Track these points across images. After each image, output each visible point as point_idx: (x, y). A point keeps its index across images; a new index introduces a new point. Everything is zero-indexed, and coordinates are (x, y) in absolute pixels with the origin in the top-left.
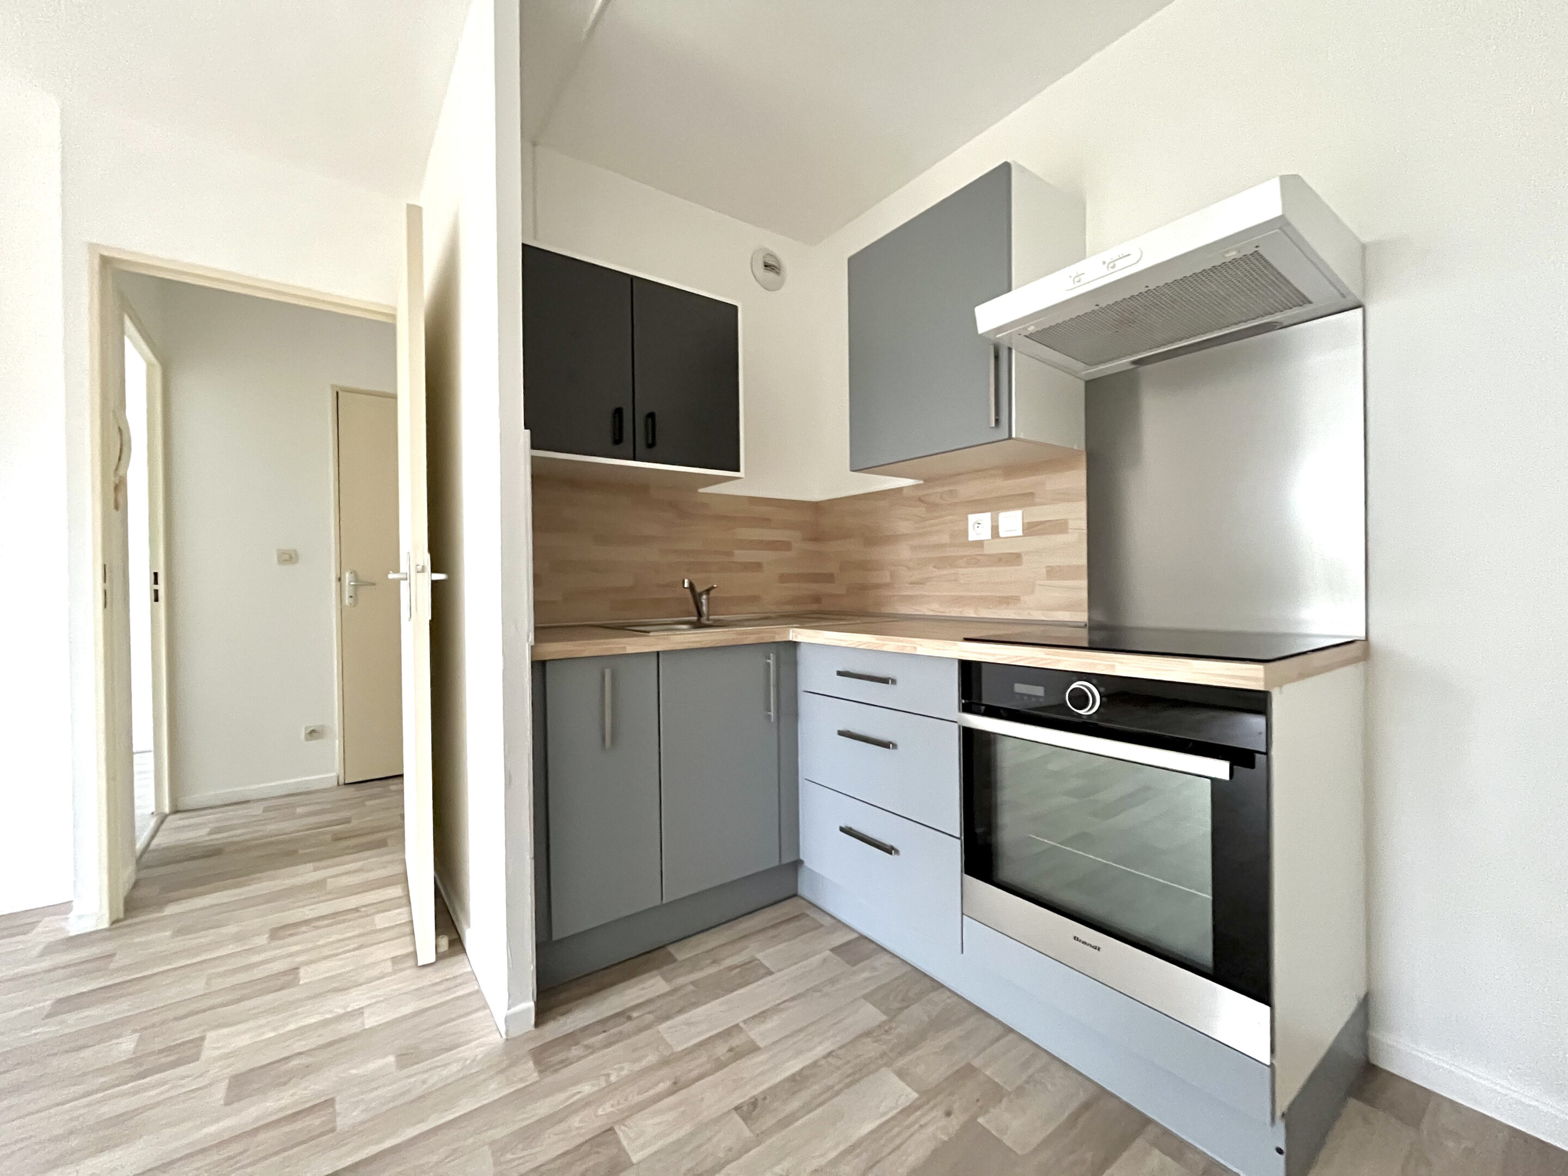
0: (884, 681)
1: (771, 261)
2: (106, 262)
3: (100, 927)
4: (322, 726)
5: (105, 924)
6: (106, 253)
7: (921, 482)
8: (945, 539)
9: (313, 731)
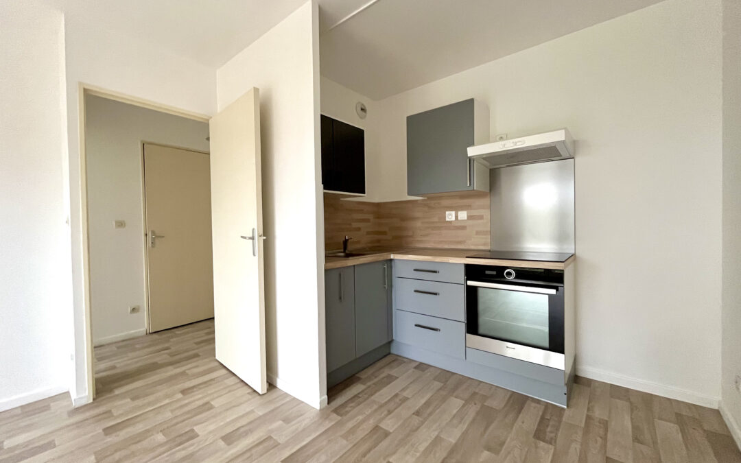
0: (435, 272)
1: (363, 108)
2: (85, 90)
3: (89, 402)
4: (139, 306)
5: (91, 401)
6: (86, 87)
7: (426, 198)
8: (436, 219)
9: (134, 309)
